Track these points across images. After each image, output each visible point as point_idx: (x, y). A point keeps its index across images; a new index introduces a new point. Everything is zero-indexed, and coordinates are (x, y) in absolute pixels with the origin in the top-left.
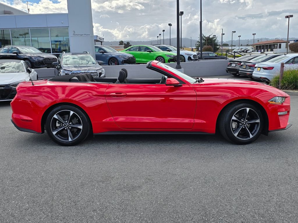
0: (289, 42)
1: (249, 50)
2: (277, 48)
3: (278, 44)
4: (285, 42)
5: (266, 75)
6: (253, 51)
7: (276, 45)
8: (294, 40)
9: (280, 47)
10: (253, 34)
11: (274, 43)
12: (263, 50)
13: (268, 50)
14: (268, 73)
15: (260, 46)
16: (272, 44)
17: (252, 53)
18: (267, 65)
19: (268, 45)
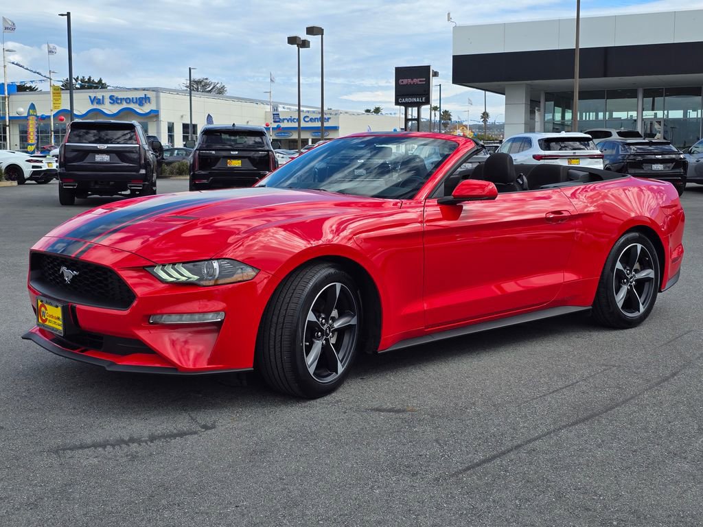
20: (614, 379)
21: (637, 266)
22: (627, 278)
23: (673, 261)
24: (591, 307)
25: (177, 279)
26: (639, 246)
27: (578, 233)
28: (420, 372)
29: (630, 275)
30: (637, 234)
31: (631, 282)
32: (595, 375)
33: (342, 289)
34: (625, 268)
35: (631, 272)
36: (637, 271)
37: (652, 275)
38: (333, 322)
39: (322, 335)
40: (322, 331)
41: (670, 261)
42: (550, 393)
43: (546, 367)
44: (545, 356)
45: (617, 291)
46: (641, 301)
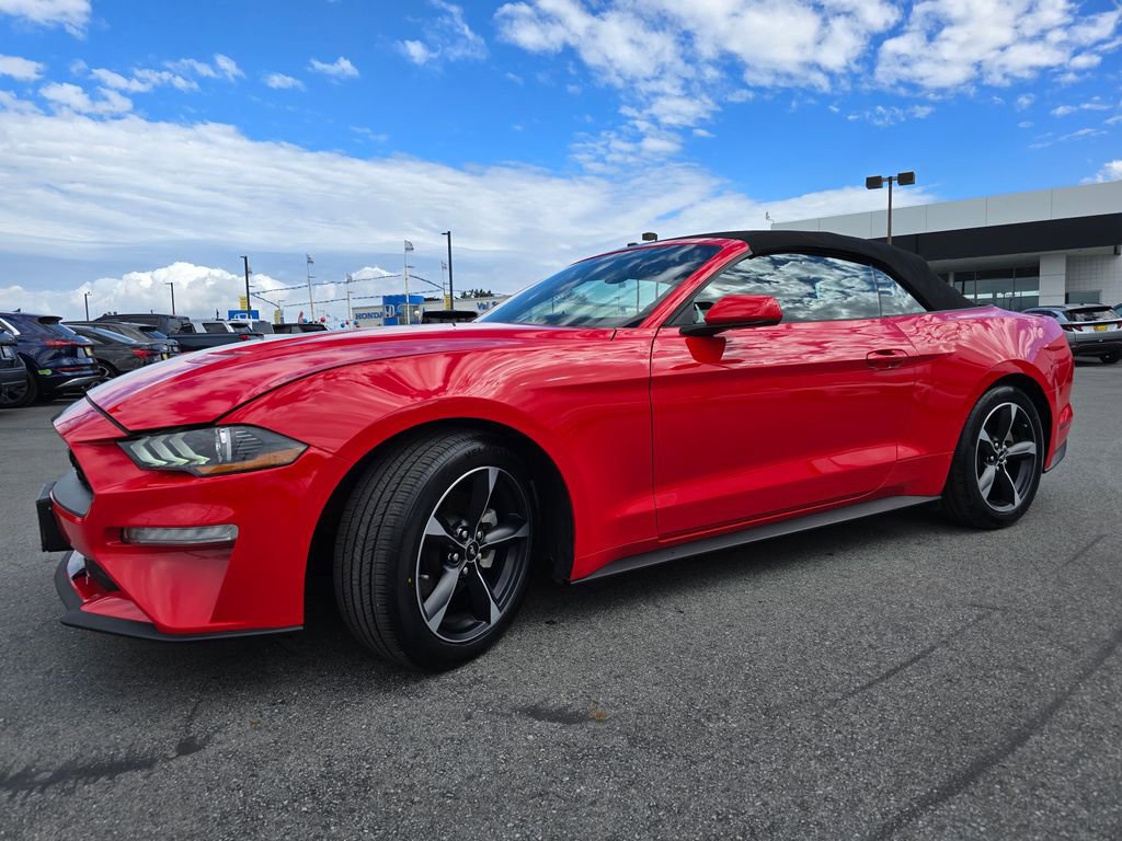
20: (1004, 643)
21: (1009, 436)
22: (995, 455)
23: (1061, 428)
24: (939, 497)
25: (170, 462)
26: (1014, 407)
27: (922, 388)
28: (653, 610)
29: (1000, 450)
30: (1011, 389)
31: (1002, 461)
32: (963, 628)
33: (500, 477)
34: (991, 439)
35: (1000, 446)
36: (1009, 444)
37: (1033, 450)
38: (485, 534)
39: (461, 557)
40: (460, 551)
41: (1058, 427)
42: (882, 679)
43: (872, 607)
44: (868, 582)
45: (981, 473)
46: (1016, 488)
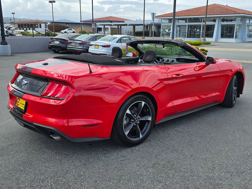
0: (47, 23)
1: (11, 28)
2: (38, 28)
3: (39, 24)
4: (44, 23)
5: (106, 52)
6: (15, 29)
7: (37, 25)
8: (50, 22)
9: (40, 27)
10: (12, 13)
11: (35, 23)
12: (25, 29)
13: (30, 28)
14: (107, 50)
15: (22, 25)
16: (33, 24)
17: (15, 30)
18: (105, 43)
19: (29, 24)
